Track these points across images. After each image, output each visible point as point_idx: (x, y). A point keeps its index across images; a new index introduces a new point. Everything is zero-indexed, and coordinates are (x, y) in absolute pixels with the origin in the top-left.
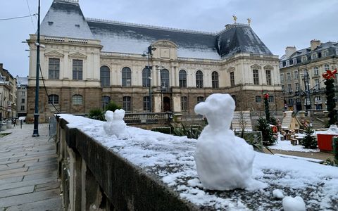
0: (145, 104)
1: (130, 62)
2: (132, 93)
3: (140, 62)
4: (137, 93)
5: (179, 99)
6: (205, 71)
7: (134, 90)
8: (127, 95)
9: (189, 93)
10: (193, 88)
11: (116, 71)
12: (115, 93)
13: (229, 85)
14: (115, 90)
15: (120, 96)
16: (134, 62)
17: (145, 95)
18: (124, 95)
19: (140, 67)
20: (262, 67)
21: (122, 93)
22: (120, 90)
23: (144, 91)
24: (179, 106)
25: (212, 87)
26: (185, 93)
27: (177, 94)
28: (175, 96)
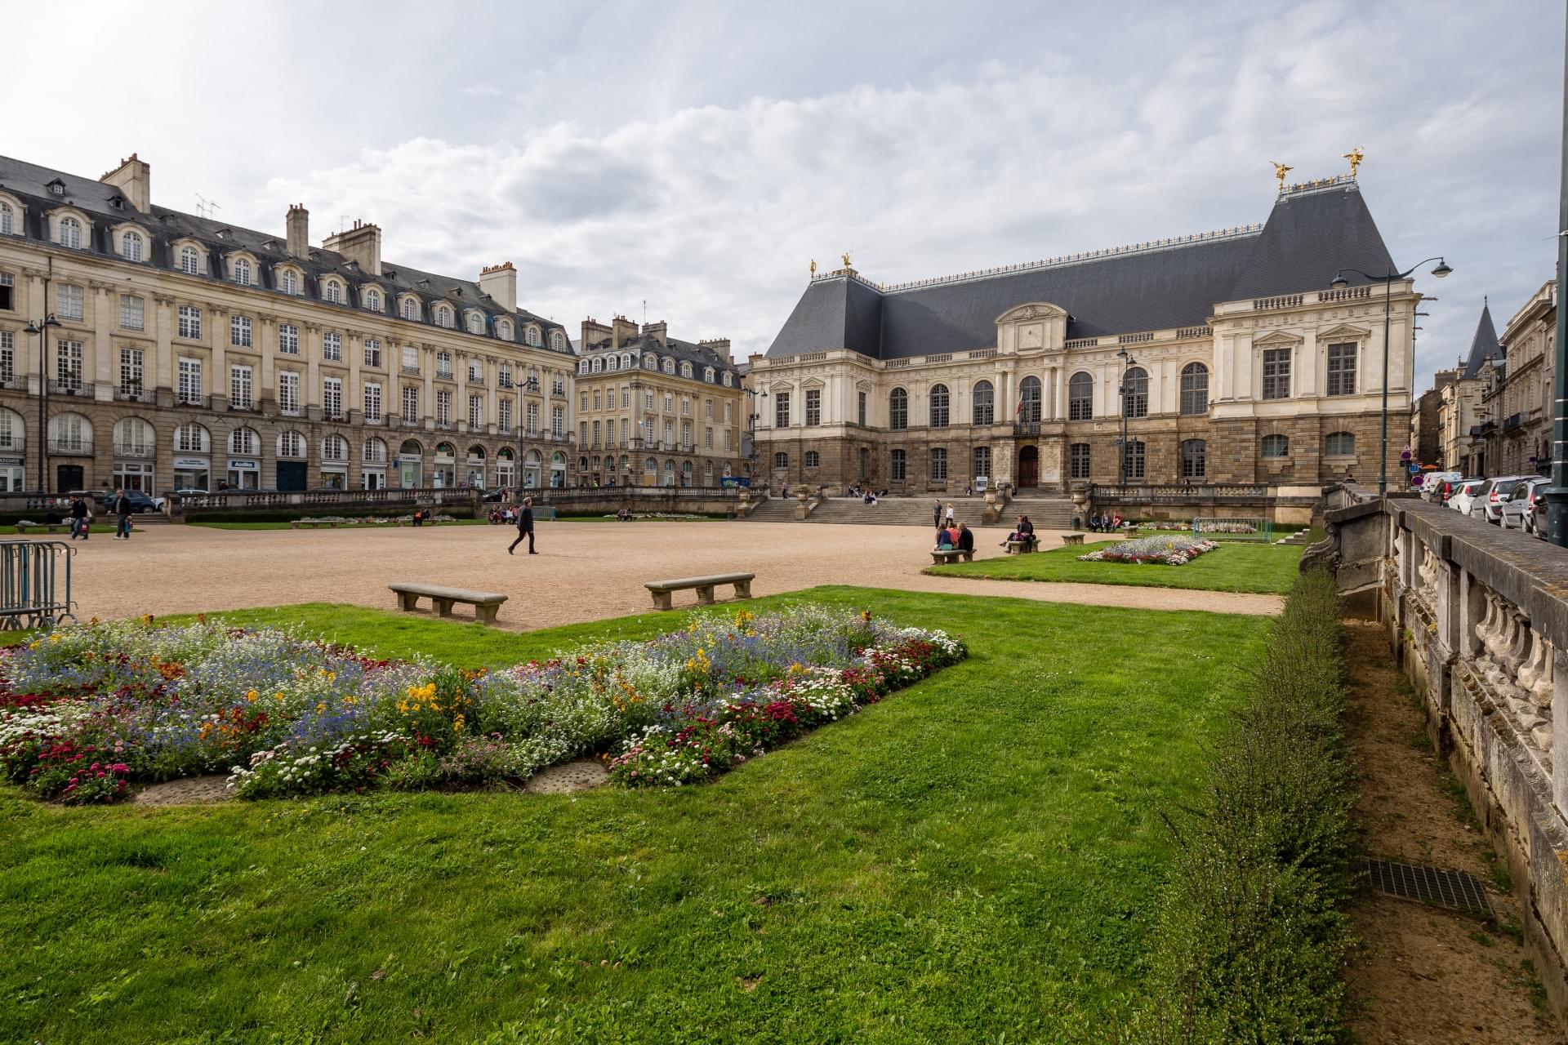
0: (979, 464)
1: (946, 371)
2: (946, 441)
3: (966, 370)
4: (957, 440)
5: (1058, 451)
6: (1157, 365)
7: (953, 434)
8: (938, 445)
9: (1094, 435)
10: (1111, 419)
11: (918, 397)
12: (913, 442)
14: (915, 435)
15: (923, 448)
16: (954, 371)
17: (976, 445)
18: (933, 446)
19: (966, 381)
20: (1310, 337)
21: (927, 442)
22: (923, 435)
23: (975, 435)
24: (1056, 468)
25: (1179, 410)
26: (1084, 435)
27: (1052, 439)
28: (1047, 444)
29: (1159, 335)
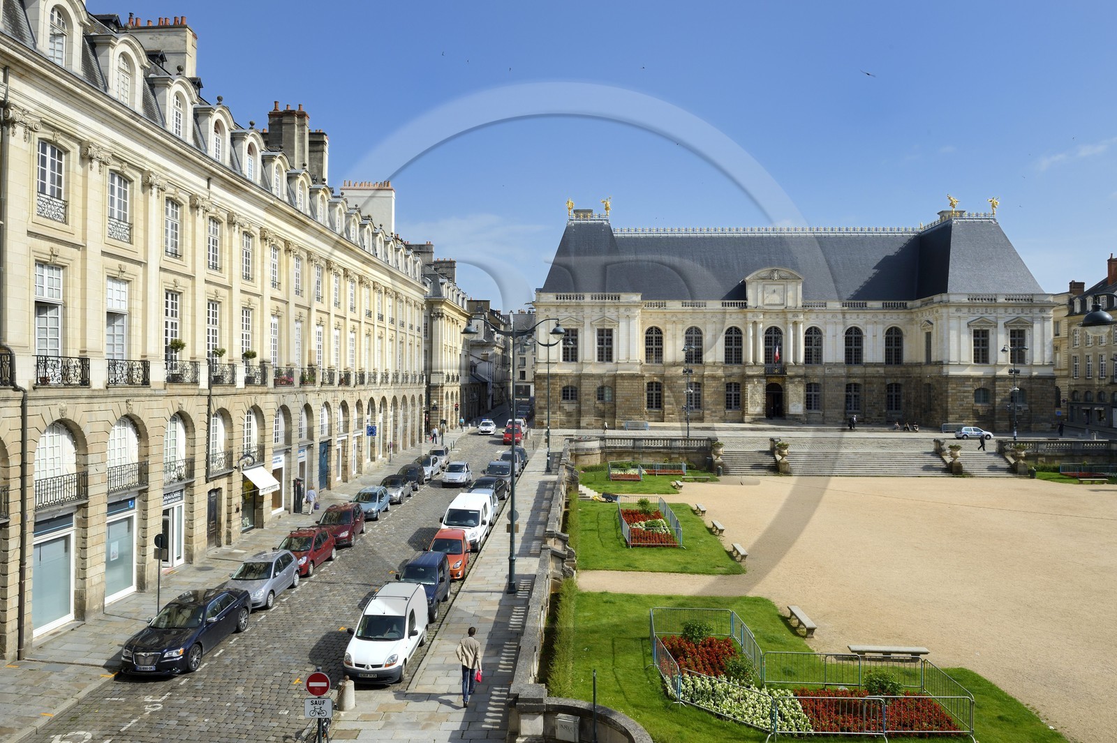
0: (728, 397)
1: (701, 316)
2: (704, 377)
3: (721, 316)
4: (711, 376)
5: (801, 390)
6: (869, 327)
7: (708, 371)
8: (695, 380)
9: (825, 377)
10: (836, 365)
11: (673, 336)
12: (672, 376)
13: (923, 359)
14: (671, 370)
15: (681, 382)
16: (708, 316)
17: (729, 381)
18: (689, 380)
20: (1001, 324)
23: (728, 372)
24: (799, 402)
25: (884, 361)
26: (817, 376)
27: (797, 379)
28: (793, 383)
29: (870, 304)
